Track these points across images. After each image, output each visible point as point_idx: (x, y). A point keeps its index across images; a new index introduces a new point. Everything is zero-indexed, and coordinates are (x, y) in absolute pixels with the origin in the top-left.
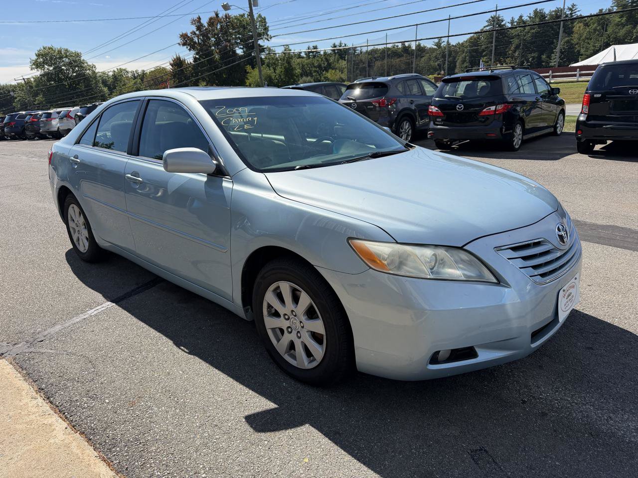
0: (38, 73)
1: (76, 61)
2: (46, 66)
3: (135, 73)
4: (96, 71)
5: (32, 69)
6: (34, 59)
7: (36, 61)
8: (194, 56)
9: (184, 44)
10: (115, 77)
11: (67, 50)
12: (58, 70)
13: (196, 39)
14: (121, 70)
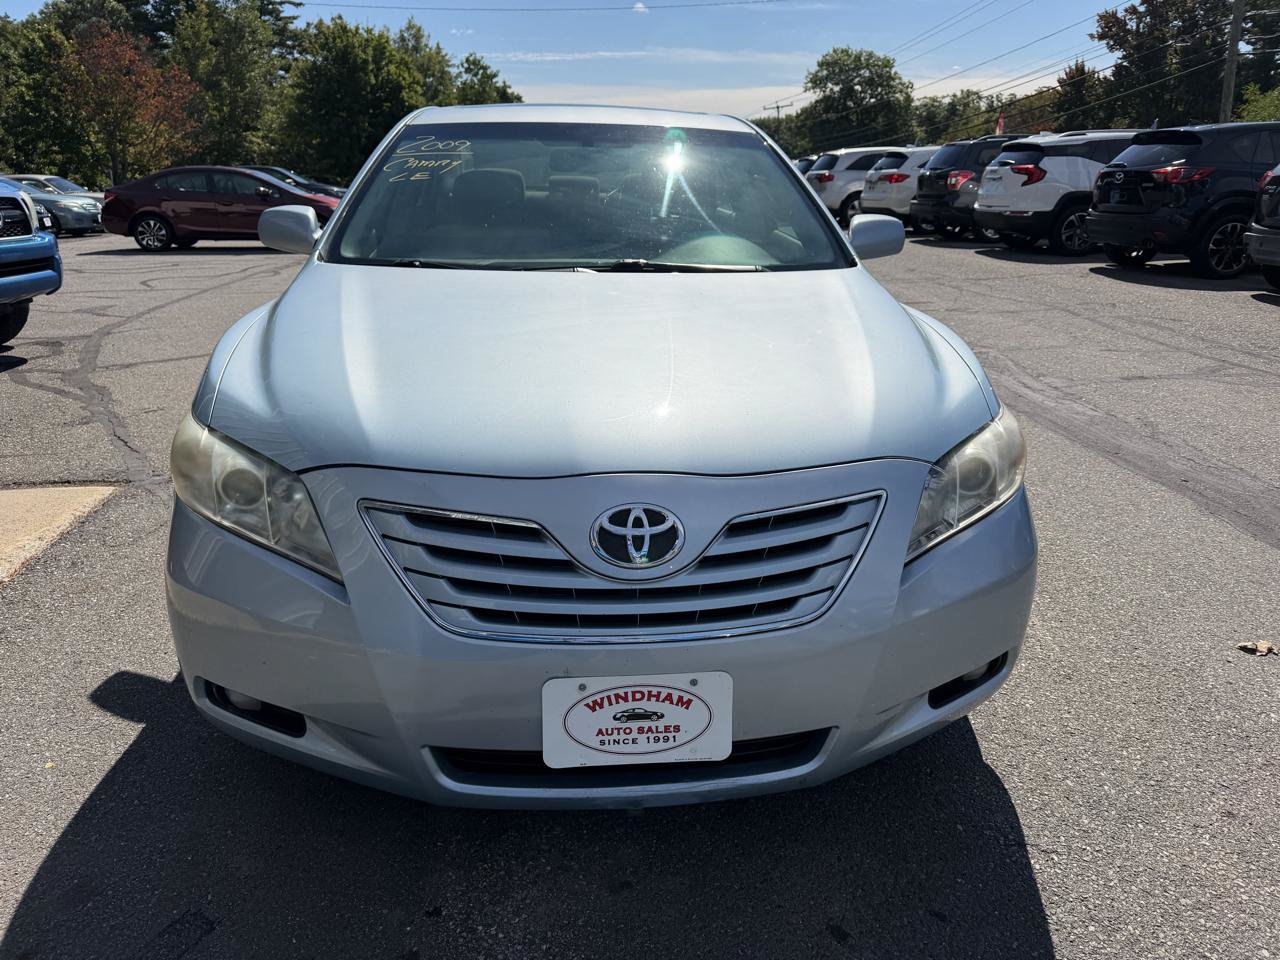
0: (813, 96)
1: (881, 75)
2: (830, 85)
3: (994, 99)
4: (912, 95)
5: (805, 91)
6: (813, 72)
7: (816, 75)
8: (1120, 61)
9: (1101, 37)
10: (952, 106)
11: (871, 55)
12: (848, 92)
13: (1132, 25)
14: (969, 93)
